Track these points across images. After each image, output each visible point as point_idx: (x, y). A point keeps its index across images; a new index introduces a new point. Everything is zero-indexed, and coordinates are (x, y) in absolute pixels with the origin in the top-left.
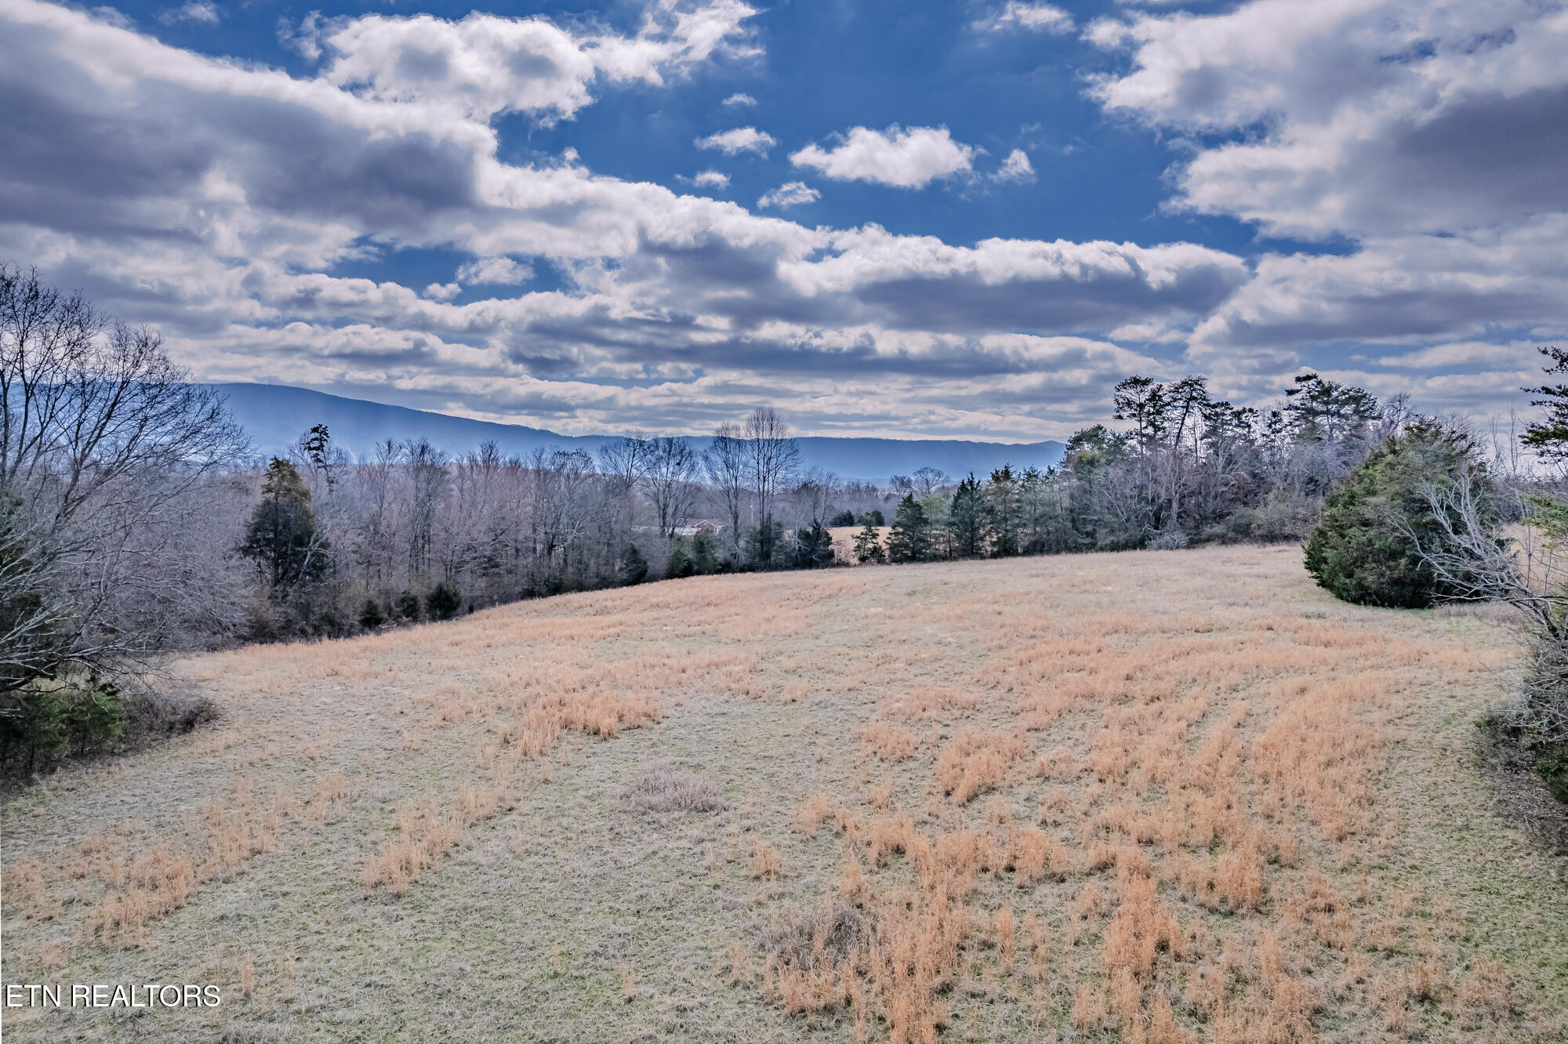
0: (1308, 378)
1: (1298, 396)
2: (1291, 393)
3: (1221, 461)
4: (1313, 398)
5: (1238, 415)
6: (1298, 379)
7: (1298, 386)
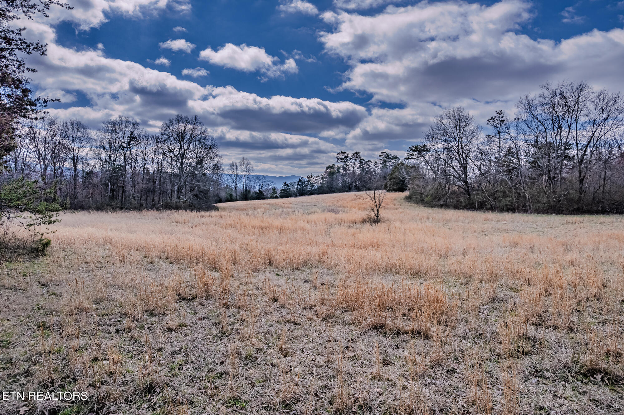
0: (384, 152)
1: (382, 157)
2: (380, 156)
3: (364, 173)
4: (385, 157)
5: (366, 162)
6: (382, 153)
7: (382, 154)
